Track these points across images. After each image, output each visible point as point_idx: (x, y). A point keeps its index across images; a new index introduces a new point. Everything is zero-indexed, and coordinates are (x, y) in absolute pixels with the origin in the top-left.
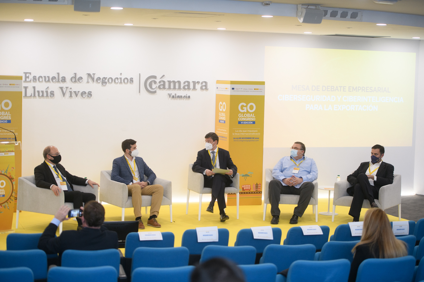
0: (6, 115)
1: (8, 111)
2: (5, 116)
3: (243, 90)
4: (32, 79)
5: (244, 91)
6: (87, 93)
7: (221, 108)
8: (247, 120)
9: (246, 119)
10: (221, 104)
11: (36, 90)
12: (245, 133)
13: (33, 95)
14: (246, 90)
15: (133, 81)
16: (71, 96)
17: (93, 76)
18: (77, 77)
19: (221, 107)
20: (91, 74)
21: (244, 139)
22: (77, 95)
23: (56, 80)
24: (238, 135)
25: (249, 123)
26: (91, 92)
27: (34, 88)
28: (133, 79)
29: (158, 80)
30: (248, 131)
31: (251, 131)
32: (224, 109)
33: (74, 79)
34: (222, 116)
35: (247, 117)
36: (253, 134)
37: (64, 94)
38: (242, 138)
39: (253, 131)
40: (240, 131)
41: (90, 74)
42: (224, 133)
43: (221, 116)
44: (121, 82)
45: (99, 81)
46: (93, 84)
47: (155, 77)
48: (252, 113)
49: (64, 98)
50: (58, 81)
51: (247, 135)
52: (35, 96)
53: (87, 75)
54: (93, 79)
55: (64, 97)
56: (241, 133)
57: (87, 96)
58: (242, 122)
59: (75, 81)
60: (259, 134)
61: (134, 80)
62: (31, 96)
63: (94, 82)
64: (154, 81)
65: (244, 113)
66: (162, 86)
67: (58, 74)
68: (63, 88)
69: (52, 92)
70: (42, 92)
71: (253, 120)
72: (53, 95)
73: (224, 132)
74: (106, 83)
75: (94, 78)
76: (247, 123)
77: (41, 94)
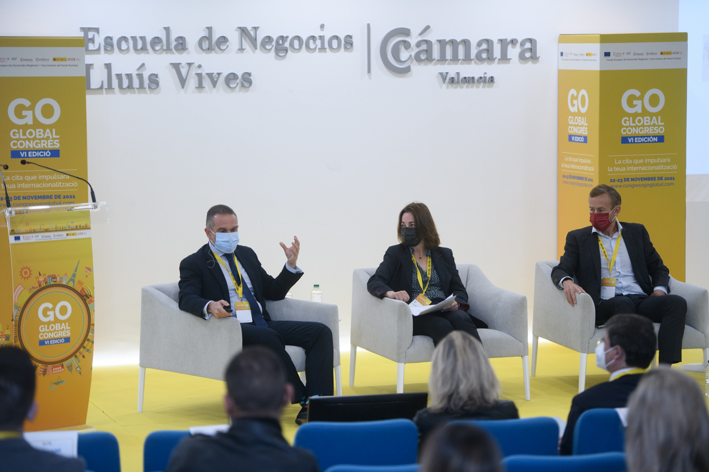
0: (48, 138)
1: (50, 127)
2: (43, 139)
3: (631, 56)
4: (103, 44)
5: (636, 59)
6: (240, 76)
7: (573, 105)
8: (643, 133)
9: (641, 130)
10: (573, 95)
11: (114, 72)
12: (639, 165)
13: (106, 86)
14: (641, 57)
15: (352, 44)
16: (200, 86)
17: (252, 33)
18: (215, 37)
19: (575, 102)
20: (249, 28)
21: (638, 182)
22: (214, 84)
23: (162, 47)
24: (622, 172)
25: (649, 139)
26: (249, 74)
27: (108, 66)
28: (353, 37)
29: (413, 40)
30: (646, 161)
31: (655, 161)
32: (583, 105)
33: (207, 42)
34: (578, 125)
35: (643, 126)
36: (658, 168)
37: (183, 82)
38: (632, 180)
39: (658, 161)
40: (627, 161)
41: (246, 28)
42: (585, 168)
43: (575, 125)
44: (323, 49)
45: (268, 47)
46: (254, 53)
47: (406, 32)
48: (656, 115)
49: (182, 91)
50: (168, 49)
51: (645, 171)
52: (110, 87)
53: (240, 30)
54: (253, 41)
55: (183, 87)
56: (630, 165)
57: (239, 85)
58: (630, 137)
59: (210, 49)
60: (674, 167)
61: (354, 40)
62: (101, 88)
63: (256, 49)
64: (405, 42)
65: (635, 115)
66: (425, 54)
67: (167, 30)
68: (180, 66)
69: (154, 78)
70: (129, 76)
71: (658, 131)
72: (157, 84)
73: (584, 164)
74: (287, 51)
75: (256, 40)
76: (643, 140)
77: (125, 83)
